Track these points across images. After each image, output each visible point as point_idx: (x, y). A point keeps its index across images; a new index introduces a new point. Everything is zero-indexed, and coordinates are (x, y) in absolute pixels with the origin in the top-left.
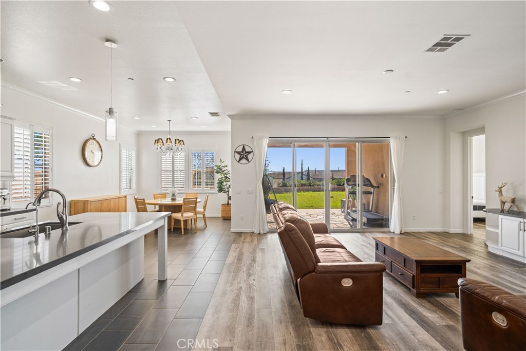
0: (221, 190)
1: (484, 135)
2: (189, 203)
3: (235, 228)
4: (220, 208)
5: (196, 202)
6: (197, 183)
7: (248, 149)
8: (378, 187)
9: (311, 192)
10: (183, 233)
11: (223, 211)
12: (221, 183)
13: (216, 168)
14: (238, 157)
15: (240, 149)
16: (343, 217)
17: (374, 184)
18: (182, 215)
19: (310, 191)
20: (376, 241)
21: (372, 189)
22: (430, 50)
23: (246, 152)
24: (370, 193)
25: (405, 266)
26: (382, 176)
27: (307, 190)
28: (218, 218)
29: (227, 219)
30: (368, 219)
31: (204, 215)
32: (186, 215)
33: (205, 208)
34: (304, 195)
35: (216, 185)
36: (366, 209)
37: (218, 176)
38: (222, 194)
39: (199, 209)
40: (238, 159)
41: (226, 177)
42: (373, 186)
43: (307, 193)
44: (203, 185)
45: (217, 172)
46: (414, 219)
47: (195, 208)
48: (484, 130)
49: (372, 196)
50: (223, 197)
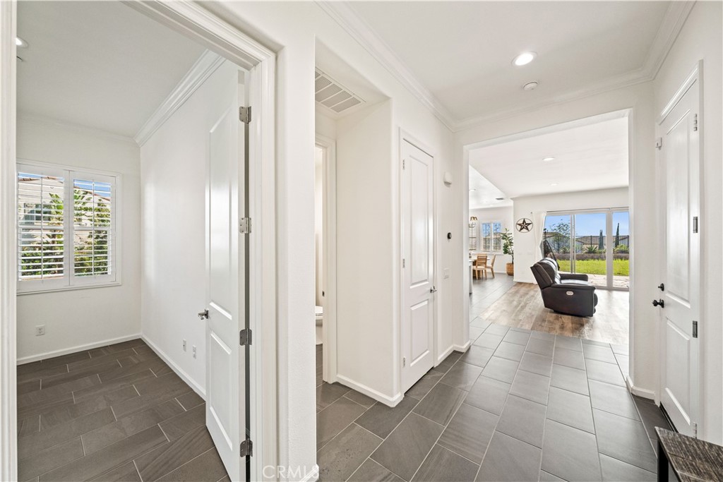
0: (506, 252)
2: (481, 259)
3: (517, 278)
4: (505, 266)
5: (486, 260)
6: (486, 247)
7: (527, 222)
11: (508, 268)
12: (506, 247)
13: (502, 235)
14: (519, 227)
15: (521, 222)
23: (526, 224)
28: (504, 274)
29: (511, 274)
31: (492, 269)
32: (478, 267)
33: (492, 264)
35: (502, 248)
37: (503, 242)
38: (507, 255)
39: (489, 264)
40: (519, 229)
41: (511, 242)
44: (492, 249)
45: (503, 239)
47: (485, 263)
50: (508, 258)
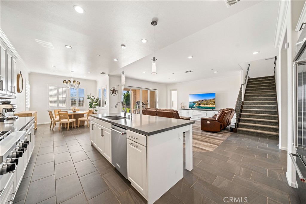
1: (177, 91)
6: (73, 104)
7: (116, 90)
10: (68, 130)
15: (112, 89)
17: (145, 104)
18: (68, 120)
21: (144, 106)
22: (185, 72)
23: (115, 91)
40: (112, 93)
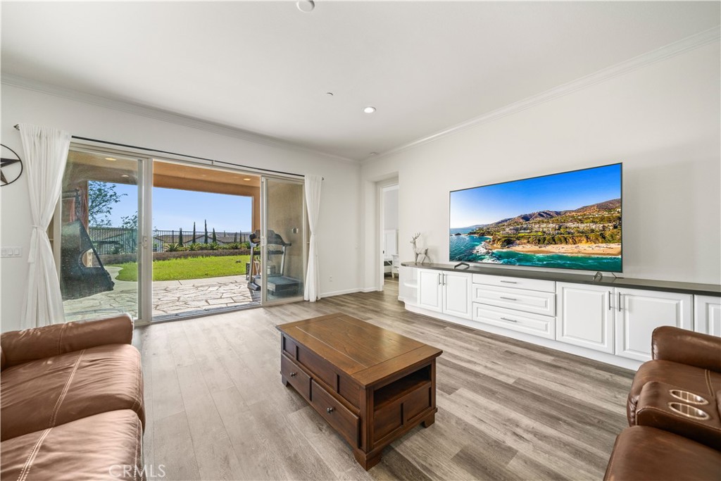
8: (290, 245)
9: (213, 257)
16: (246, 285)
17: (286, 242)
19: (213, 255)
20: (282, 335)
21: (284, 247)
24: (281, 253)
25: (338, 392)
26: (295, 231)
27: (207, 255)
30: (277, 287)
34: (201, 262)
36: (275, 273)
42: (284, 244)
43: (207, 258)
46: (331, 281)
48: (398, 180)
49: (283, 256)
